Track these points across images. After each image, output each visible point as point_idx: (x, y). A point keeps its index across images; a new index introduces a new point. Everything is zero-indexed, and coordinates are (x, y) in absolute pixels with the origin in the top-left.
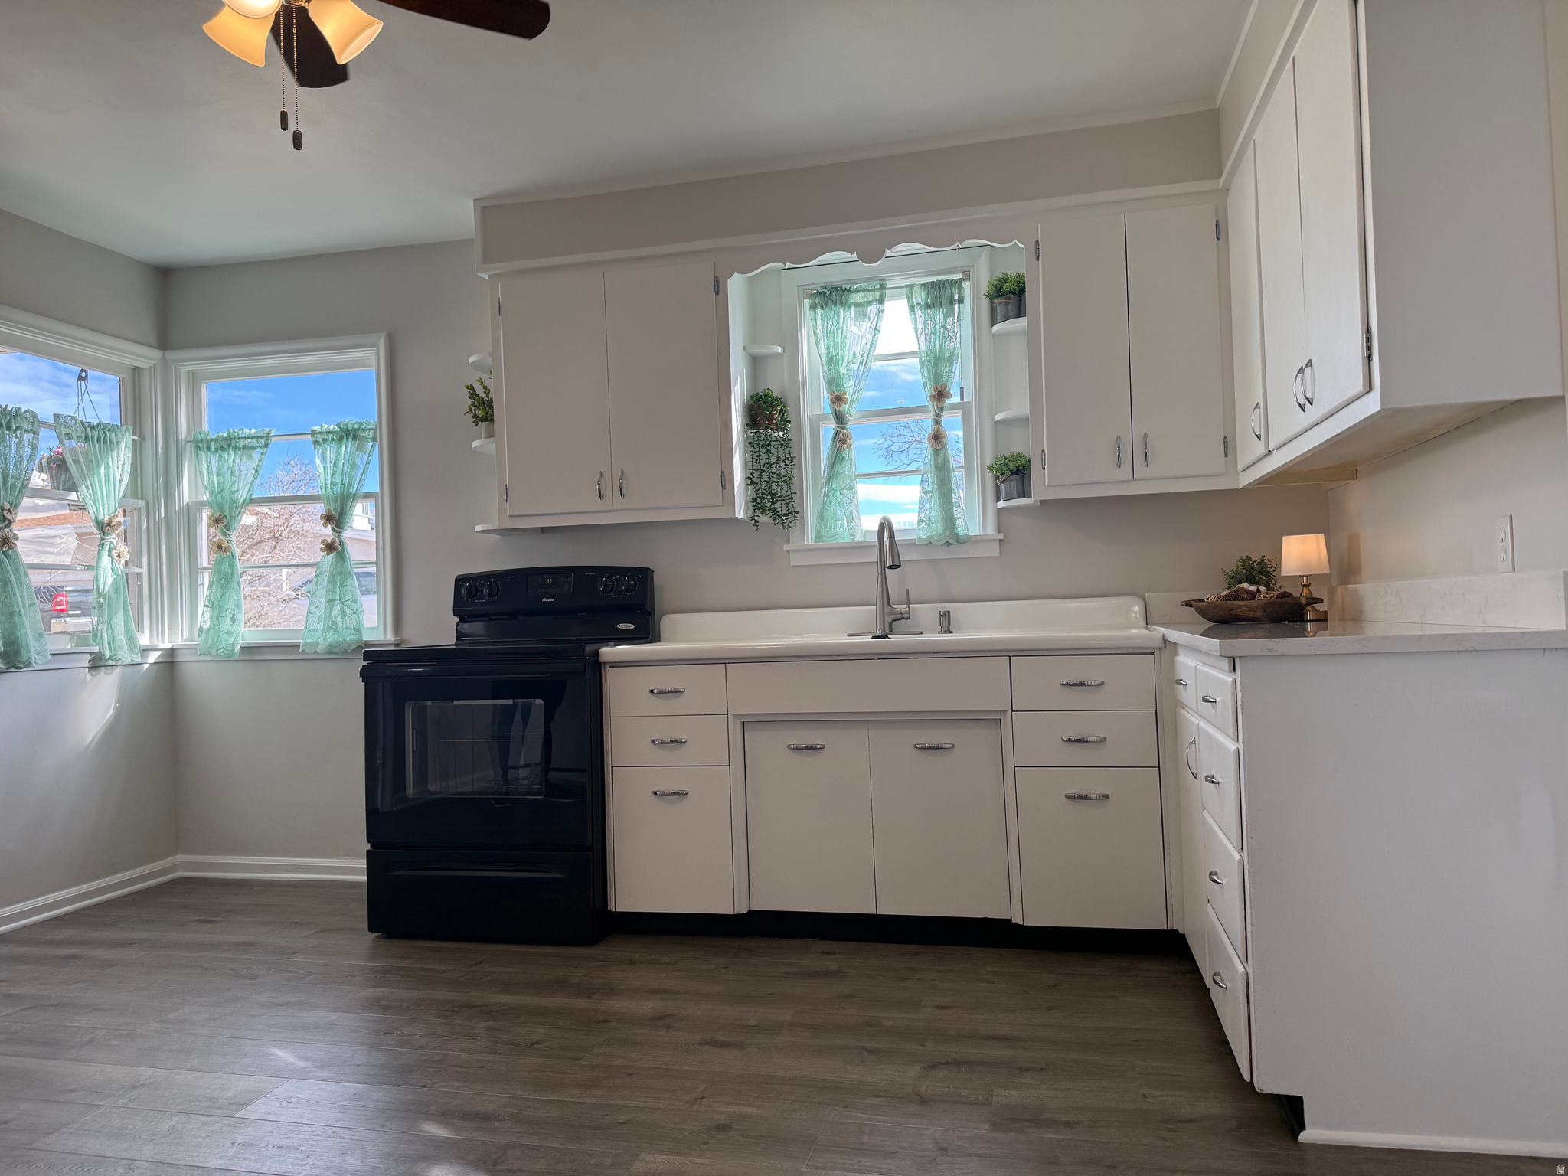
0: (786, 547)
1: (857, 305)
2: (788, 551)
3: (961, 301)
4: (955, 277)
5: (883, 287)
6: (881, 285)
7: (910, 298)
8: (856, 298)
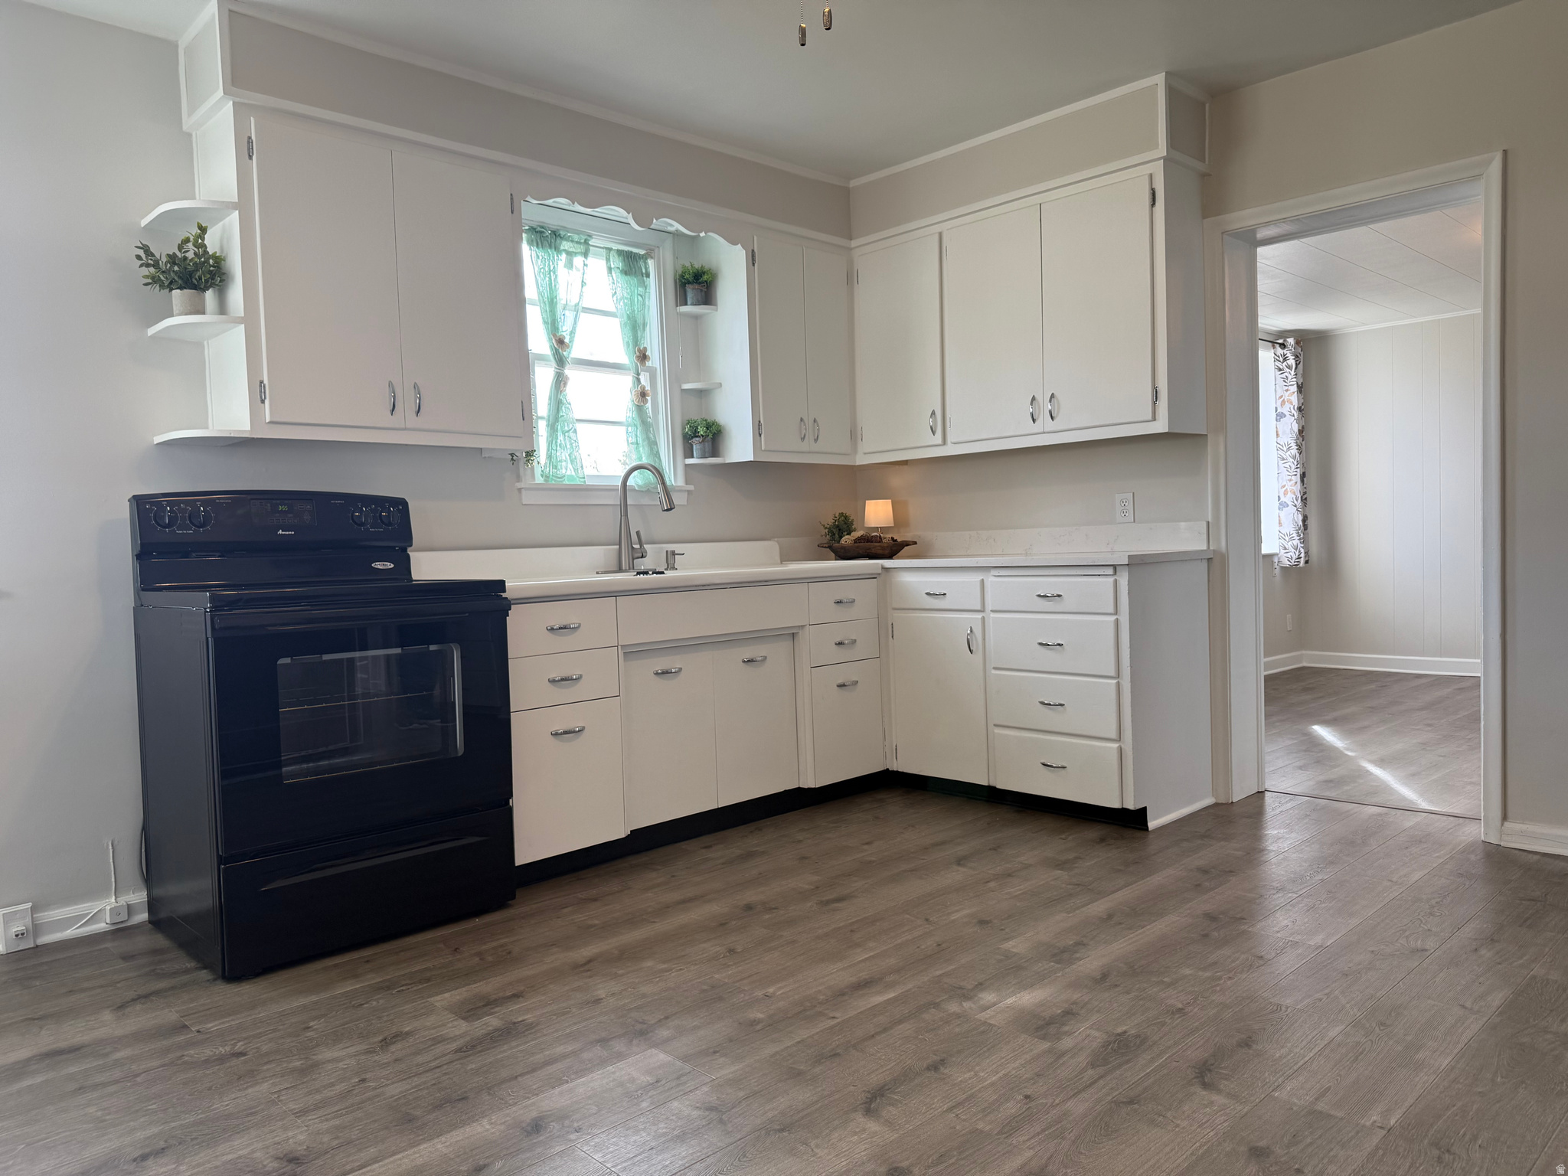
0: (518, 485)
1: (569, 253)
2: (520, 490)
3: (648, 276)
4: (642, 252)
5: (586, 242)
6: (586, 240)
7: (608, 260)
8: (565, 245)
